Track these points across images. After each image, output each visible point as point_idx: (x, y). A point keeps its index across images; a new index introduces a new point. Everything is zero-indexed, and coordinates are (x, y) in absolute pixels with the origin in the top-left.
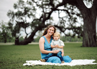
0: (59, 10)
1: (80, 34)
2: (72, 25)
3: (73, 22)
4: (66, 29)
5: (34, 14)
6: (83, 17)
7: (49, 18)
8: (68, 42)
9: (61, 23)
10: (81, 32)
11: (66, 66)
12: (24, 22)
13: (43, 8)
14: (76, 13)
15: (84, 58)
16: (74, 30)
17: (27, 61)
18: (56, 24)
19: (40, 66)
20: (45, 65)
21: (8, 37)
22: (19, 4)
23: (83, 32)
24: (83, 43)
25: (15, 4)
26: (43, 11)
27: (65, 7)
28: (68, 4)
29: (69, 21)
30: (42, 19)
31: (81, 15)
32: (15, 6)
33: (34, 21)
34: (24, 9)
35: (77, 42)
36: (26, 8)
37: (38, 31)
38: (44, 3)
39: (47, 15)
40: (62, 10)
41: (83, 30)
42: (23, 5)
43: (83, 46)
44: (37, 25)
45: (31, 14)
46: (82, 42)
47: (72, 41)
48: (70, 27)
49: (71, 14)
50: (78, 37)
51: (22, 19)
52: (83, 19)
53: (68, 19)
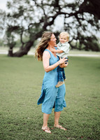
18: (59, 31)
22: (14, 2)
26: (44, 14)
33: (30, 26)
51: (15, 21)
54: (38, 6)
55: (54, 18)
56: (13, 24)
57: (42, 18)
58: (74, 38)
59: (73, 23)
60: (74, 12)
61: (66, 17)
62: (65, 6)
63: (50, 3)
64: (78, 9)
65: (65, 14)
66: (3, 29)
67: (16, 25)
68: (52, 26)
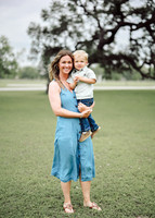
9: (132, 50)
18: (123, 52)
22: (52, 10)
25: (44, 11)
26: (99, 26)
45: (76, 32)
54: (89, 14)
55: (114, 32)
56: (52, 44)
57: (96, 33)
58: (145, 62)
59: (143, 38)
60: (144, 21)
61: (132, 30)
62: (131, 13)
63: (107, 9)
64: (150, 17)
65: (131, 25)
66: (37, 52)
67: (57, 45)
68: (112, 44)
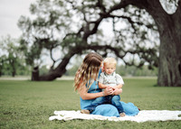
0: (113, 17)
1: (153, 62)
2: (137, 45)
3: (139, 39)
4: (126, 53)
5: (67, 23)
6: (159, 30)
7: (95, 31)
8: (129, 77)
10: (154, 58)
11: (129, 122)
12: (48, 39)
13: (84, 13)
14: (145, 23)
15: (161, 108)
16: (141, 54)
17: (55, 112)
18: (109, 43)
19: (80, 122)
20: (90, 120)
21: (19, 65)
22: (40, 5)
23: (158, 58)
24: (158, 80)
25: (32, 5)
26: (85, 19)
27: (125, 11)
28: (131, 6)
29: (133, 38)
30: (82, 33)
31: (155, 27)
32: (33, 9)
33: (68, 38)
34: (49, 14)
35: (147, 78)
36: (52, 13)
37: (75, 56)
38: (86, 3)
39: (92, 27)
40: (119, 17)
41: (158, 54)
42: (48, 6)
43: (159, 85)
44: (74, 45)
45: (63, 24)
46: (156, 78)
47: (138, 75)
48: (135, 49)
49: (135, 24)
50: (150, 68)
51: (44, 32)
52: (158, 35)
53: (130, 35)
55: (97, 23)
57: (83, 26)
66: (27, 43)
